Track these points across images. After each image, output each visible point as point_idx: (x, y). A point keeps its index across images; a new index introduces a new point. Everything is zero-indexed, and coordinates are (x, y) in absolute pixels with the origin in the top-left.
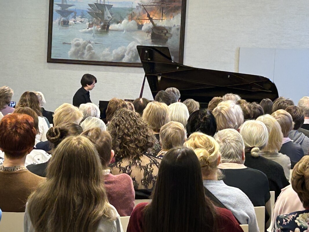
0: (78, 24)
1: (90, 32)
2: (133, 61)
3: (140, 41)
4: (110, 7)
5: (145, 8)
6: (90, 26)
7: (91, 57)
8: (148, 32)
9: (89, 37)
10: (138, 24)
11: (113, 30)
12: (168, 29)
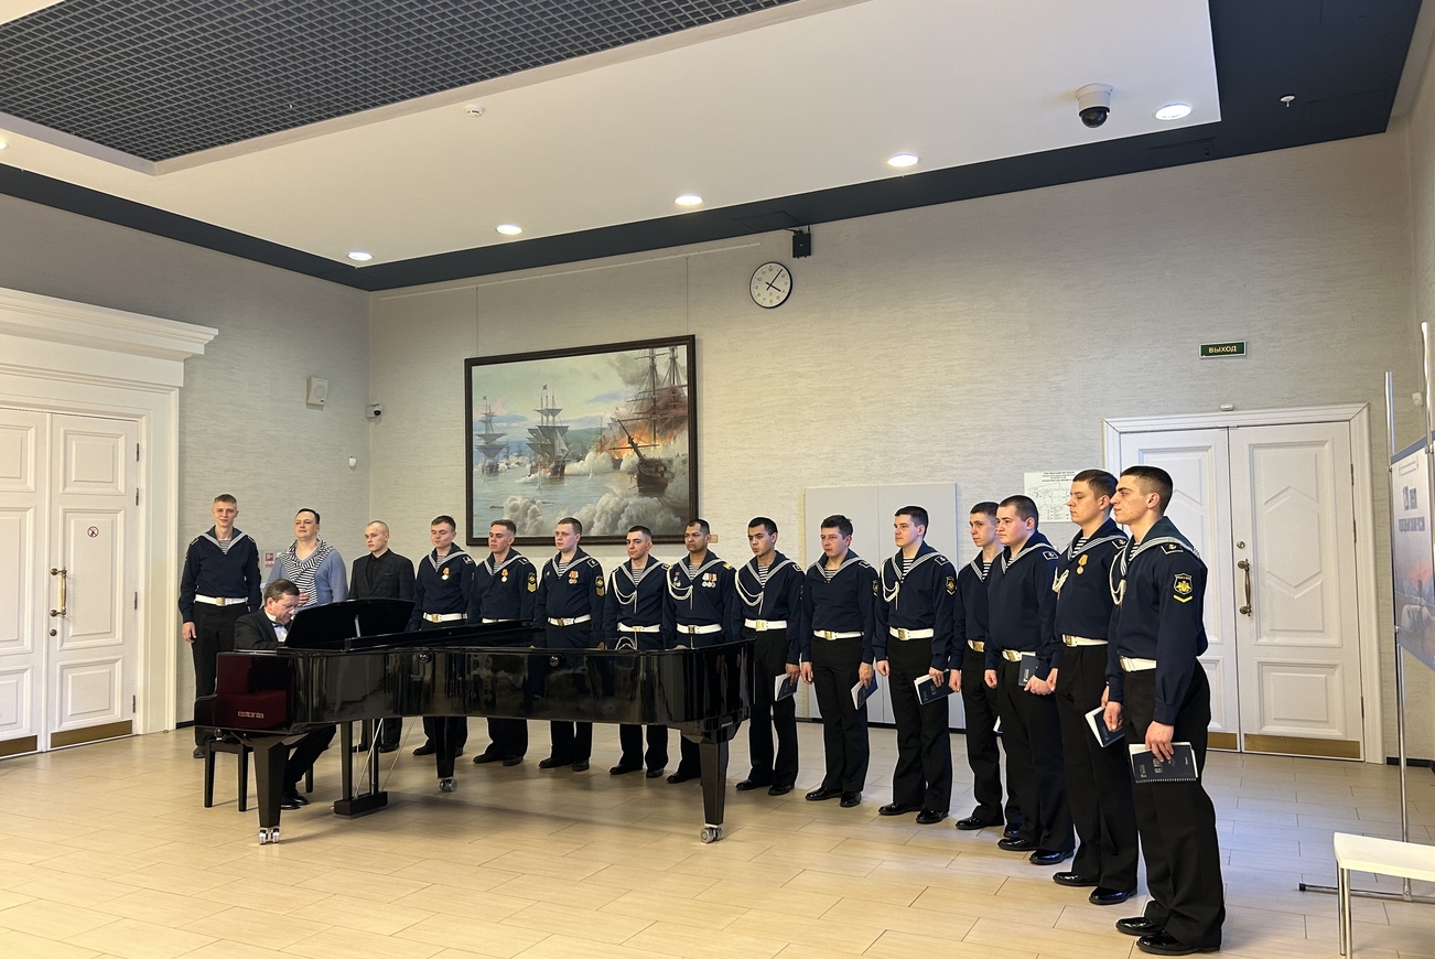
0: (514, 468)
1: (533, 482)
2: (608, 533)
3: (618, 491)
4: (563, 430)
5: (623, 425)
6: (533, 470)
7: (538, 529)
8: (631, 473)
9: (532, 491)
10: (613, 459)
11: (571, 475)
12: (667, 462)
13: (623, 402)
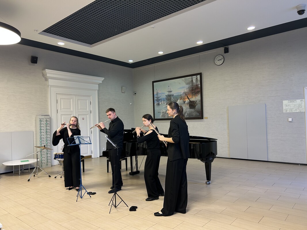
0: (163, 104)
4: (173, 95)
5: (186, 94)
8: (188, 104)
10: (184, 101)
12: (195, 101)
13: (186, 89)
